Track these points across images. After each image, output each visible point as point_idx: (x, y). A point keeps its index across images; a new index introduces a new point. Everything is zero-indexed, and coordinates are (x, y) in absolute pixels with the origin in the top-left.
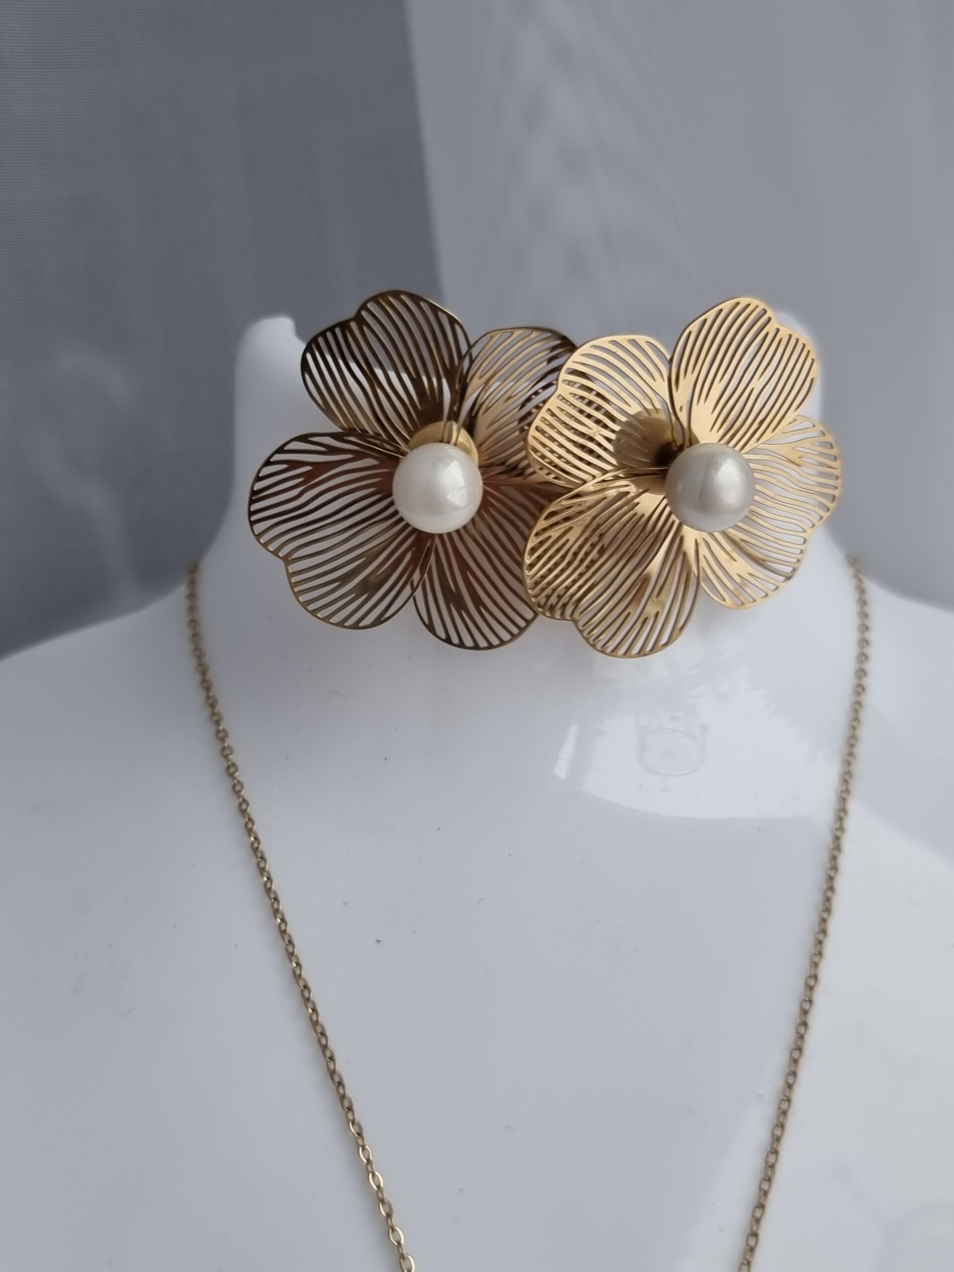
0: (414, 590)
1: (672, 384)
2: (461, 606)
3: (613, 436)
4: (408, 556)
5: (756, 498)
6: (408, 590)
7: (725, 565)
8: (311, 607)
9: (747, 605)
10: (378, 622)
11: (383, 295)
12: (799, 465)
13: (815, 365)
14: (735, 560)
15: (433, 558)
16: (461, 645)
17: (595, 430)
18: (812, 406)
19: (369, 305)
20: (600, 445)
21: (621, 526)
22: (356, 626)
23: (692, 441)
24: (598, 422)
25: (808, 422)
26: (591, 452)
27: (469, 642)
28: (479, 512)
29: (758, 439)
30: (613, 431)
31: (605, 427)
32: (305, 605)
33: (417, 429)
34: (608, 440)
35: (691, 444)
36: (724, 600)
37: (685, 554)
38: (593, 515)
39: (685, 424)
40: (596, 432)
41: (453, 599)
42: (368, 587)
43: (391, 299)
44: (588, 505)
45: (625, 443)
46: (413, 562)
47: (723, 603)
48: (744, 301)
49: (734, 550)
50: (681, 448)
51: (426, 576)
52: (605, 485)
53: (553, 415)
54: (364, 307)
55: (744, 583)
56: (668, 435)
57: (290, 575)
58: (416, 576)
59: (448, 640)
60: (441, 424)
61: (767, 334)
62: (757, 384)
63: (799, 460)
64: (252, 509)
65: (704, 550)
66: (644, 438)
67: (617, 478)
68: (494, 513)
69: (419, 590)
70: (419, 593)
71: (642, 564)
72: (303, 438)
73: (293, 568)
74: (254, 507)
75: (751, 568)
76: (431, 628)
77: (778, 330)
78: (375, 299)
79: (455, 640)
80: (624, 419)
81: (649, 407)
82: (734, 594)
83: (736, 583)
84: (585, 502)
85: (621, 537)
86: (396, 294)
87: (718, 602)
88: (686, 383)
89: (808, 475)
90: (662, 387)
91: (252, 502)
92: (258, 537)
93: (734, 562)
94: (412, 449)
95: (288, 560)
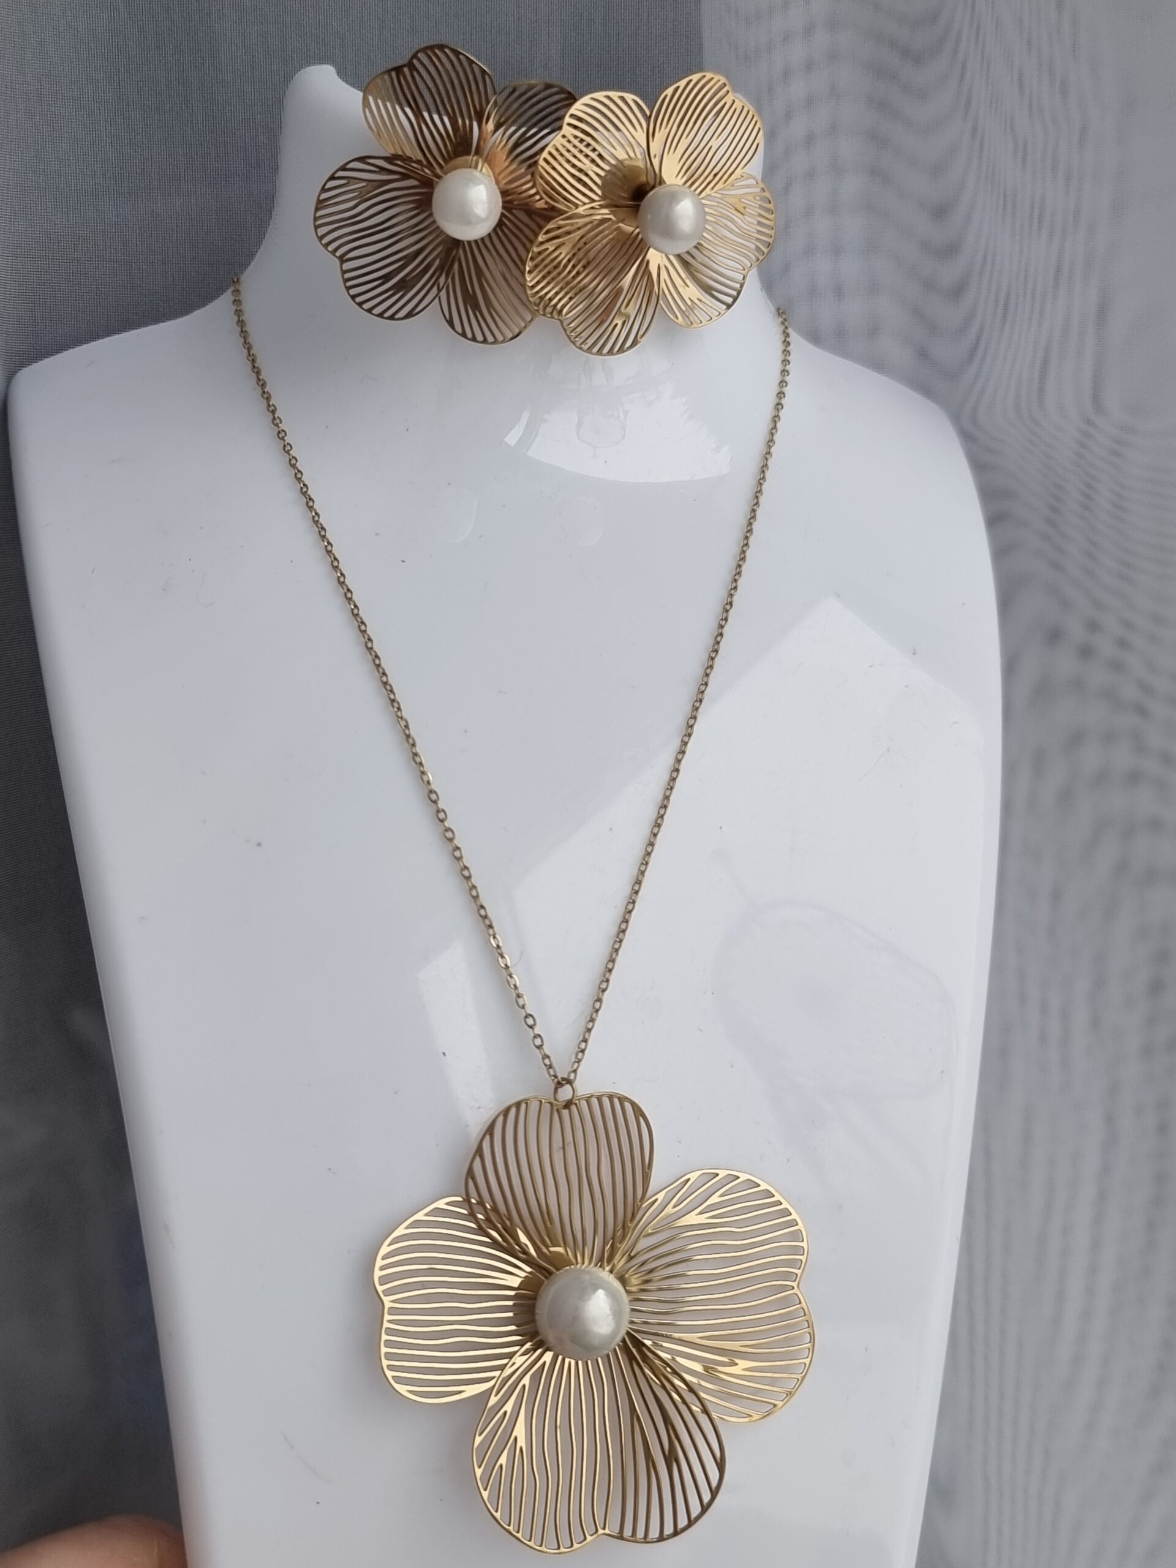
0: (439, 290)
1: (650, 136)
2: (476, 307)
3: (602, 174)
4: (437, 262)
5: (705, 235)
6: (435, 290)
7: (680, 289)
8: (358, 300)
9: (695, 325)
10: (409, 315)
11: (431, 48)
12: (743, 214)
13: (761, 133)
14: (688, 286)
15: (456, 266)
16: (474, 339)
17: (587, 166)
18: (756, 167)
19: (419, 55)
20: (591, 179)
21: (603, 246)
22: (392, 318)
23: (661, 182)
24: (593, 161)
25: (753, 180)
26: (585, 185)
27: (480, 338)
28: (495, 230)
29: (713, 188)
30: (602, 169)
31: (598, 166)
32: (353, 297)
33: (451, 159)
34: (598, 175)
35: (660, 184)
36: (677, 318)
37: (650, 275)
38: (581, 235)
39: (657, 170)
40: (589, 168)
41: (471, 301)
42: (403, 286)
43: (437, 51)
44: (578, 226)
45: (610, 179)
46: (441, 268)
47: (676, 320)
48: (709, 75)
49: (688, 278)
50: (653, 187)
51: (450, 280)
52: (592, 211)
53: (557, 150)
54: (415, 56)
55: (694, 307)
56: (643, 179)
57: (344, 272)
58: (442, 280)
59: (464, 335)
60: (470, 158)
61: (725, 104)
62: (715, 143)
63: (743, 209)
64: (317, 215)
65: (664, 275)
66: (624, 177)
67: (602, 207)
68: (506, 230)
69: (444, 290)
70: (443, 293)
71: (617, 279)
72: (362, 159)
73: (346, 266)
74: (319, 214)
75: (699, 294)
76: (451, 323)
77: (734, 101)
78: (423, 50)
79: (469, 335)
80: (613, 162)
81: (632, 155)
82: (685, 314)
83: (688, 305)
84: (577, 223)
85: (601, 255)
86: (441, 47)
87: (672, 319)
88: (660, 136)
89: (749, 223)
90: (641, 137)
91: (317, 209)
92: (321, 238)
93: (686, 288)
94: (446, 174)
95: (342, 259)
